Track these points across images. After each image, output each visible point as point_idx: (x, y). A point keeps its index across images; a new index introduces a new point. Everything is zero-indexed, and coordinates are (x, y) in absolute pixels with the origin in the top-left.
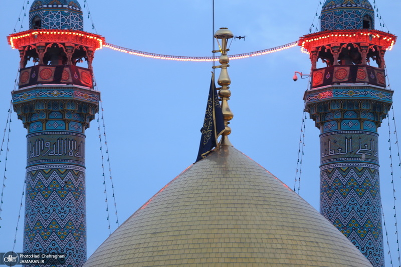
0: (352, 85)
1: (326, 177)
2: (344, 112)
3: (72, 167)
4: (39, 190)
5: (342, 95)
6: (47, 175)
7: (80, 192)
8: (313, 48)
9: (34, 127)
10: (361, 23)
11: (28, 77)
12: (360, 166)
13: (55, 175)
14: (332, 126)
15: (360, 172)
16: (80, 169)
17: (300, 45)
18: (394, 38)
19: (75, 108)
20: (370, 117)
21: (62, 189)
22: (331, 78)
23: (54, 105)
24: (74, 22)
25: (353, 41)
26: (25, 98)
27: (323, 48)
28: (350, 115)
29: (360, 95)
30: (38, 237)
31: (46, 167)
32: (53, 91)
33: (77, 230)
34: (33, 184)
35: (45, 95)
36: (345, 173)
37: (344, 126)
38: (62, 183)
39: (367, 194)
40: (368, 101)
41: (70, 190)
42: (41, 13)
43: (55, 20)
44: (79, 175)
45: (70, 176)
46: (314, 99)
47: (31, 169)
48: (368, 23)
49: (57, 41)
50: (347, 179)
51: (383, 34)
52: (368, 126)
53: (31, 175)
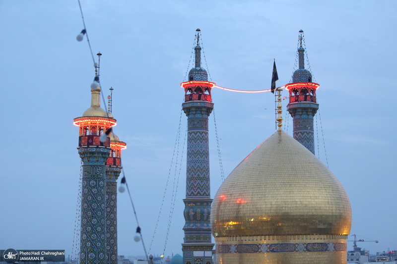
0: (305, 102)
1: (295, 135)
2: (302, 112)
3: (204, 131)
4: (193, 139)
5: (302, 106)
6: (195, 134)
7: (207, 140)
8: (291, 88)
9: (191, 116)
10: (308, 80)
11: (189, 98)
12: (308, 131)
13: (198, 134)
14: (298, 117)
15: (308, 134)
16: (207, 131)
17: (286, 87)
18: (319, 85)
19: (206, 110)
20: (311, 113)
21: (201, 139)
22: (298, 99)
23: (198, 109)
24: (205, 78)
25: (305, 86)
26: (188, 106)
27: (295, 88)
28: (304, 113)
29: (308, 106)
30: (193, 156)
31: (195, 131)
32: (198, 103)
33: (206, 154)
34: (190, 137)
35: (195, 105)
36: (302, 134)
37: (302, 117)
38: (201, 136)
39: (311, 141)
40: (311, 108)
41: (204, 139)
42: (193, 75)
43: (198, 77)
44: (206, 134)
45: (204, 134)
46: (292, 107)
47: (190, 131)
48: (310, 80)
49: (199, 85)
50: (303, 136)
51: (315, 84)
52: (310, 117)
53: (189, 133)
